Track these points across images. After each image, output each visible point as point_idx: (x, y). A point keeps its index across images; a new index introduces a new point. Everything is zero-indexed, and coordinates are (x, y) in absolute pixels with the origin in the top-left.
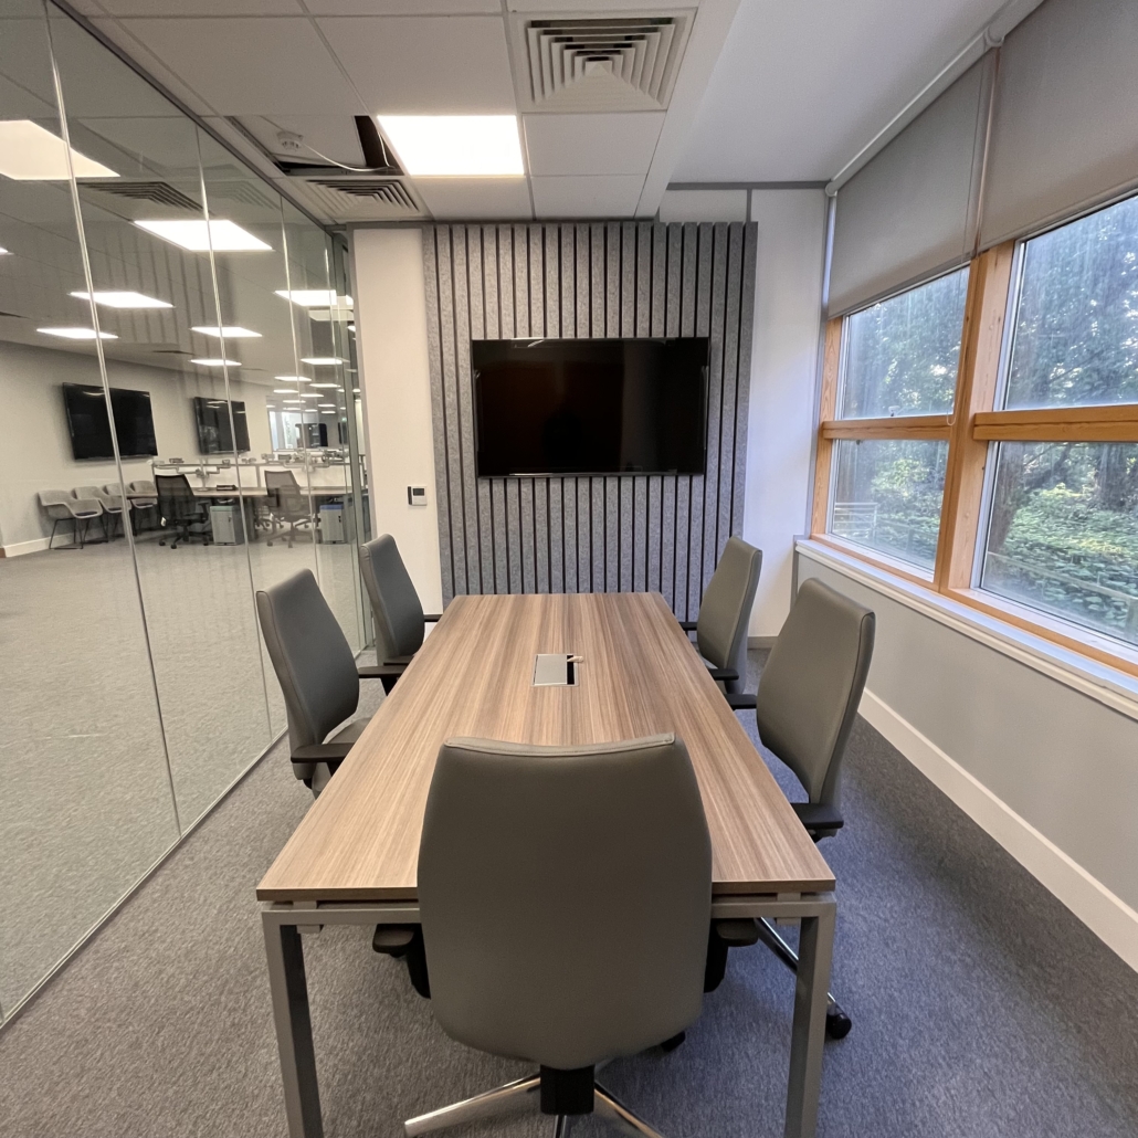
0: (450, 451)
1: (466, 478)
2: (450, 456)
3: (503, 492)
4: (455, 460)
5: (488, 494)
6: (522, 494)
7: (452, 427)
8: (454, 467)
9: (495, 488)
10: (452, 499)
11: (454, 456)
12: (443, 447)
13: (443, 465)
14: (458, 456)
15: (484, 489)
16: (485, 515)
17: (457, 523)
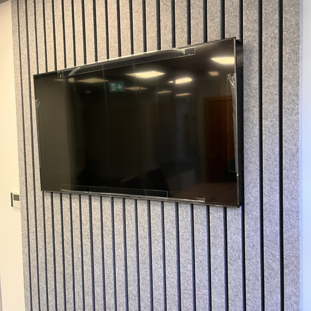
0: (27, 167)
3: (59, 204)
4: (30, 175)
5: (50, 206)
6: (73, 208)
9: (54, 200)
13: (24, 178)
15: (48, 200)
16: (49, 223)
17: (32, 227)
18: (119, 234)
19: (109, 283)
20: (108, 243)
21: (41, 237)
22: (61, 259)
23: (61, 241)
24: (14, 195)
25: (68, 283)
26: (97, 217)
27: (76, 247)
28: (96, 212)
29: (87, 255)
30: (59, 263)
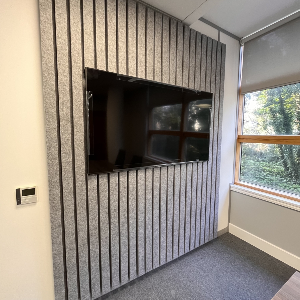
0: (63, 155)
1: (77, 176)
2: (63, 160)
3: (107, 183)
4: (67, 163)
5: (96, 187)
6: (121, 182)
7: (66, 136)
8: (67, 169)
9: (101, 181)
10: (65, 194)
11: (67, 159)
12: (57, 152)
13: (56, 167)
14: (71, 159)
15: (93, 183)
16: (93, 202)
17: (69, 213)
18: (157, 189)
19: (149, 222)
20: (149, 197)
21: (82, 218)
22: (107, 227)
23: (108, 212)
24: (22, 190)
25: (114, 241)
26: (142, 183)
27: (123, 210)
28: (142, 180)
29: (133, 212)
30: (105, 230)
